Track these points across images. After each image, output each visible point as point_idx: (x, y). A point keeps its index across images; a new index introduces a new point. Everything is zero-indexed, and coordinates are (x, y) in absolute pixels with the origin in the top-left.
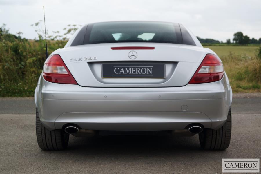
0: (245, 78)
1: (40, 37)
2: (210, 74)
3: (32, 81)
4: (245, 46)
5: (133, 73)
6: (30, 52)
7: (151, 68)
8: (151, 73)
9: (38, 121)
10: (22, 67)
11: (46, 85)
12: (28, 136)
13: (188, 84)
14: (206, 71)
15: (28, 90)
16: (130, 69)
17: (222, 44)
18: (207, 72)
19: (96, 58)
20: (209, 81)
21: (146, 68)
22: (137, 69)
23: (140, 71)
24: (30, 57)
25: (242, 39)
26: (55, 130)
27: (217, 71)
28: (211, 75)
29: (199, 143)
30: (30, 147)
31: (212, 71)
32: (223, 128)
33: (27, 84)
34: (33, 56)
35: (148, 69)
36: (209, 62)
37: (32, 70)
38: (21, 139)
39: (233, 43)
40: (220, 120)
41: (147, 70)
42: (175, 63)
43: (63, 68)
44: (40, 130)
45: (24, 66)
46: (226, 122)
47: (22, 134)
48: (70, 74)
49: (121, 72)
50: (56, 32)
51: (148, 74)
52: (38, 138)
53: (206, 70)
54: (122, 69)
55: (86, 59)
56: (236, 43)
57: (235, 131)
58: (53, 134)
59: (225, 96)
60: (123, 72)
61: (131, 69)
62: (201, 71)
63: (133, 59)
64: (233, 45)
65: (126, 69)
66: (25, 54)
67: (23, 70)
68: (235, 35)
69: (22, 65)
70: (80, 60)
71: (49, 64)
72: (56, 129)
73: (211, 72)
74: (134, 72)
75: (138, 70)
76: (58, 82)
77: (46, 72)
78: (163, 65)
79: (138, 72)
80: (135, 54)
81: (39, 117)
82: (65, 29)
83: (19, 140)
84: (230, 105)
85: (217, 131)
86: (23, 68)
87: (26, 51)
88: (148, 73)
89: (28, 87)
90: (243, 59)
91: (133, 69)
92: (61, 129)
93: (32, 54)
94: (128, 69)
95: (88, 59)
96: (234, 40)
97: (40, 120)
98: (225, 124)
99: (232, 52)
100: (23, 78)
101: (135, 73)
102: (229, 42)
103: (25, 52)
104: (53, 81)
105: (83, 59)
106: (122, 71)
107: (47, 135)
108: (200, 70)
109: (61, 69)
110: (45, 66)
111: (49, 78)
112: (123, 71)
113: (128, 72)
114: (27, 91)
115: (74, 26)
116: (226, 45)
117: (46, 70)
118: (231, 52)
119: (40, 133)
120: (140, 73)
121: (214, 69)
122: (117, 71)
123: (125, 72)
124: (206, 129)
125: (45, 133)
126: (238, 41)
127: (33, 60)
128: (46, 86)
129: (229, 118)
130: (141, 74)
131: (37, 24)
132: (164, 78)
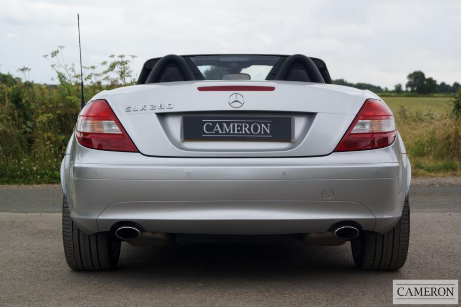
0: (429, 152)
1: (61, 77)
2: (372, 134)
3: (45, 156)
4: (429, 96)
5: (236, 132)
6: (43, 104)
7: (269, 123)
8: (268, 132)
9: (67, 219)
10: (28, 130)
11: (83, 153)
12: (46, 248)
13: (334, 151)
14: (366, 130)
15: (39, 172)
16: (231, 125)
17: (388, 94)
18: (367, 132)
19: (172, 107)
20: (370, 147)
21: (260, 123)
22: (243, 125)
23: (249, 129)
24: (42, 113)
25: (424, 83)
26: (96, 235)
27: (385, 130)
28: (375, 136)
29: (352, 259)
30: (51, 266)
31: (376, 129)
32: (395, 230)
33: (37, 162)
34: (48, 110)
35: (263, 125)
36: (371, 114)
37: (46, 135)
38: (33, 253)
39: (407, 91)
40: (391, 217)
41: (261, 126)
42: (311, 116)
43: (112, 124)
44: (71, 235)
45: (31, 128)
46: (400, 220)
47: (35, 244)
48: (125, 134)
49: (215, 131)
50: (88, 68)
51: (263, 135)
52: (66, 248)
53: (366, 127)
54: (217, 125)
55: (153, 108)
56: (412, 91)
57: (415, 240)
58: (93, 241)
59: (398, 175)
60: (218, 131)
61: (234, 126)
62: (357, 129)
63: (236, 107)
64: (407, 94)
65: (225, 125)
66: (33, 107)
67: (29, 136)
68: (410, 76)
69: (29, 127)
70: (143, 109)
71: (87, 116)
72: (99, 233)
73: (375, 132)
74: (238, 131)
75: (246, 126)
76: (104, 148)
77: (82, 131)
78: (290, 118)
79: (245, 131)
80: (240, 98)
81: (68, 210)
82: (104, 63)
83: (30, 254)
84: (407, 191)
85: (383, 235)
86: (30, 133)
87: (36, 101)
88: (263, 133)
89: (40, 166)
90: (425, 117)
91: (236, 124)
92: (108, 232)
93: (47, 107)
94: (228, 126)
95: (156, 108)
96: (407, 86)
97: (71, 216)
98: (398, 223)
99: (406, 107)
100: (30, 150)
101: (240, 132)
102: (398, 90)
103: (34, 104)
104: (94, 147)
105: (148, 108)
106: (217, 128)
107: (82, 243)
108: (355, 128)
109: (109, 125)
110: (80, 119)
111: (87, 141)
112: (219, 129)
113: (228, 131)
114: (37, 173)
115: (121, 56)
116: (393, 94)
117: (82, 128)
118: (403, 107)
119: (71, 239)
120: (248, 132)
121: (380, 126)
122: (208, 128)
123: (222, 131)
124: (364, 231)
125: (79, 240)
126: (415, 89)
127: (48, 117)
128: (82, 156)
129: (407, 213)
130: (252, 134)
131: (54, 54)
132: (292, 141)
